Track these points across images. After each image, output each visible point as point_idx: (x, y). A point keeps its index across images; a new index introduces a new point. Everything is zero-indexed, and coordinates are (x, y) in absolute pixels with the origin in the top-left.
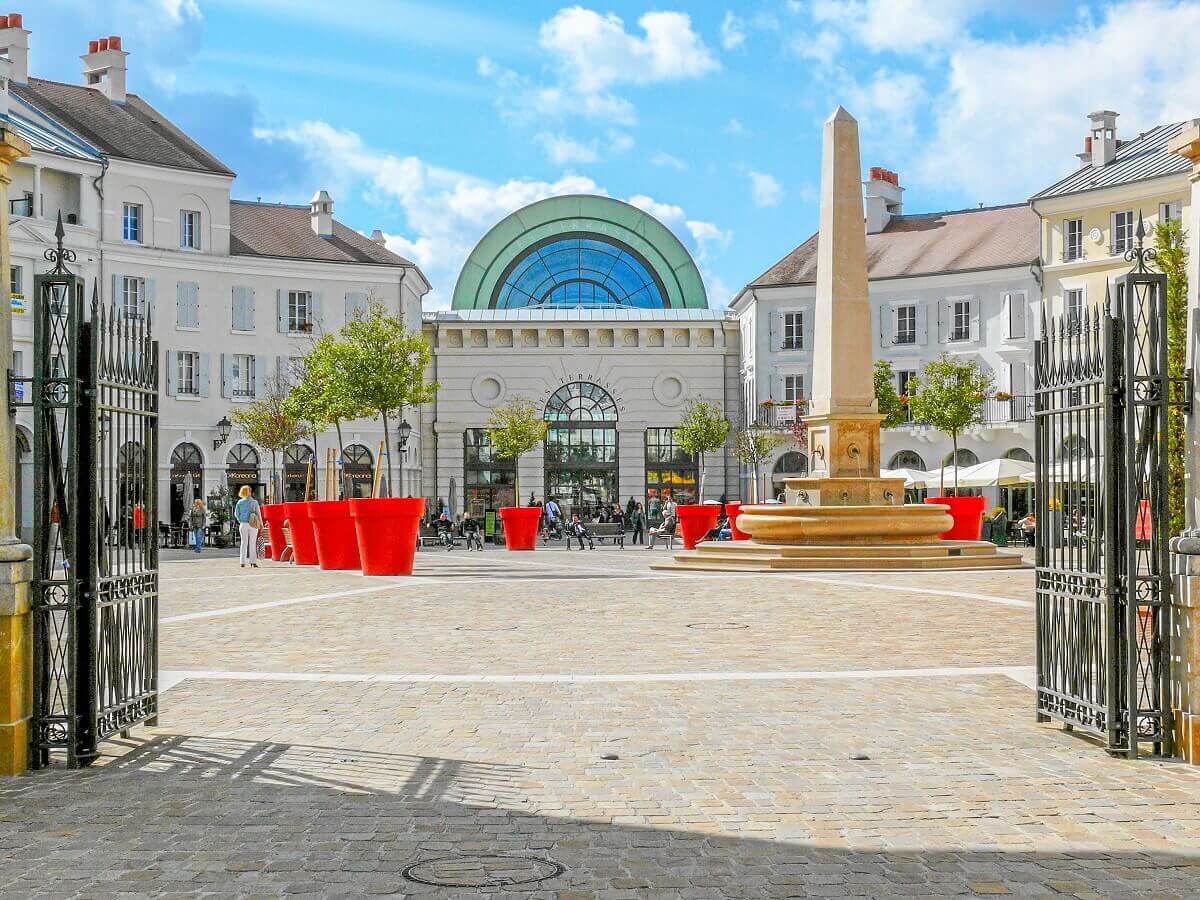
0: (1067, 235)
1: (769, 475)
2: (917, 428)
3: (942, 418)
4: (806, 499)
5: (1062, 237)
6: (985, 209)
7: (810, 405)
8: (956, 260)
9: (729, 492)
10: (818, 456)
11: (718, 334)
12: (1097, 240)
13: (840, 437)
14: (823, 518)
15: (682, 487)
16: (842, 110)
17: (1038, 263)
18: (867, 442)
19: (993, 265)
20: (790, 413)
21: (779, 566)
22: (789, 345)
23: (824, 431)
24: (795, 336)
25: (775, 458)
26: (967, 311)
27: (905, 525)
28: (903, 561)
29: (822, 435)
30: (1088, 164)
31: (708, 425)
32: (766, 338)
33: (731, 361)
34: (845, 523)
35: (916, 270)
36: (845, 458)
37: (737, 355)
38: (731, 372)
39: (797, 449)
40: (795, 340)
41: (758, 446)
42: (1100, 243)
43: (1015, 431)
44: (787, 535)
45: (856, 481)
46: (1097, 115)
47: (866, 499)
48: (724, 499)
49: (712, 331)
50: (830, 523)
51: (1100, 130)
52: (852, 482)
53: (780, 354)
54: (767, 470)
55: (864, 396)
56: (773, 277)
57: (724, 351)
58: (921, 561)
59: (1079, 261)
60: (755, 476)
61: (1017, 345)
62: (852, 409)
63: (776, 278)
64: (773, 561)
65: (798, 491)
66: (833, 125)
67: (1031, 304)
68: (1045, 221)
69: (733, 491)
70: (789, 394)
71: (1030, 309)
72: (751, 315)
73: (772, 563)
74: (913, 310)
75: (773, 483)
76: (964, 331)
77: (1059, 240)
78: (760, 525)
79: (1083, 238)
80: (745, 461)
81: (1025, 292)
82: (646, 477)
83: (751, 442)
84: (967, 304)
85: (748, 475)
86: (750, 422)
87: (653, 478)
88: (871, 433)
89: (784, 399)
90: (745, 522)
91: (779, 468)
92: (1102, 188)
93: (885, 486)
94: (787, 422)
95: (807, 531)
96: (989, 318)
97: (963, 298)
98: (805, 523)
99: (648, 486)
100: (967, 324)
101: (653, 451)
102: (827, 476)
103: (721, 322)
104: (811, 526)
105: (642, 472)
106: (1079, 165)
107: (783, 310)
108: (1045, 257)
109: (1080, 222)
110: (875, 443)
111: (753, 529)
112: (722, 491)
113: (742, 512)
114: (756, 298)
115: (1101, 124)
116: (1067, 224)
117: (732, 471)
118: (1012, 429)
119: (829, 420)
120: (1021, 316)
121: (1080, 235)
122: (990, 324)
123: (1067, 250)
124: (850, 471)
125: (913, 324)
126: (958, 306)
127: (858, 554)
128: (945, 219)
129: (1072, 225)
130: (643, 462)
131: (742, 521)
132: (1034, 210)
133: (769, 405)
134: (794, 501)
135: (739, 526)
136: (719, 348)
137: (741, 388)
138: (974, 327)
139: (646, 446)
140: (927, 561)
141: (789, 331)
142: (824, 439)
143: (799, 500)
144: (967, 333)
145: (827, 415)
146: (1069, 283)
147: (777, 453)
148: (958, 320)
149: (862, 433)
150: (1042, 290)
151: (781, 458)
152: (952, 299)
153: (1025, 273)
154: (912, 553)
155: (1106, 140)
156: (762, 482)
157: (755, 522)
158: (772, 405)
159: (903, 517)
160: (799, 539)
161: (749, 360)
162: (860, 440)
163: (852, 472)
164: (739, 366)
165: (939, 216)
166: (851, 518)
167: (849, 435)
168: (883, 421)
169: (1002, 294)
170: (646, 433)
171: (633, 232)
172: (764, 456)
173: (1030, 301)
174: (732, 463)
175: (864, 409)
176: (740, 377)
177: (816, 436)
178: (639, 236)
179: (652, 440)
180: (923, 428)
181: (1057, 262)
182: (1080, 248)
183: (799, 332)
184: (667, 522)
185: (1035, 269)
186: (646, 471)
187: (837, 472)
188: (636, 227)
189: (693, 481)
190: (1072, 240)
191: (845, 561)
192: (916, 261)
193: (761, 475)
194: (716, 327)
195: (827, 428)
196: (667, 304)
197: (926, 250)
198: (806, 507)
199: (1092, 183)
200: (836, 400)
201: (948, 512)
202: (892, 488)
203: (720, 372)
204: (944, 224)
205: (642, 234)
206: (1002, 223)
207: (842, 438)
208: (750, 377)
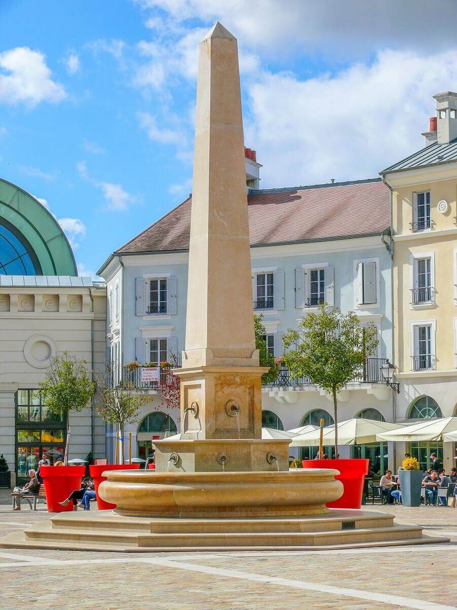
0: (416, 206)
1: (134, 434)
2: (275, 389)
3: (322, 373)
4: (178, 463)
5: (411, 208)
6: (337, 184)
7: (183, 355)
8: (312, 230)
9: (96, 451)
10: (191, 415)
11: (87, 300)
12: (443, 212)
13: (216, 392)
14: (199, 486)
15: (52, 445)
16: (219, 24)
17: (389, 232)
18: (247, 399)
19: (347, 234)
20: (155, 375)
21: (149, 545)
22: (153, 309)
23: (199, 386)
24: (159, 302)
25: (141, 417)
26: (322, 278)
27: (292, 494)
28: (293, 537)
29: (198, 390)
30: (432, 142)
31: (74, 384)
32: (131, 302)
33: (98, 326)
34: (223, 492)
35: (275, 239)
36: (223, 416)
37: (103, 320)
38: (99, 337)
39: (164, 409)
40: (159, 305)
41: (123, 405)
42: (447, 214)
43: (369, 393)
44: (157, 506)
45: (235, 444)
46: (442, 96)
47: (248, 465)
48: (91, 459)
49: (81, 297)
50: (207, 492)
51: (444, 110)
52: (231, 444)
53: (144, 318)
54: (131, 429)
55: (244, 346)
56: (139, 244)
57: (92, 316)
58: (313, 537)
59: (427, 231)
60: (120, 435)
61: (369, 310)
62: (231, 360)
63: (142, 246)
64: (140, 538)
65: (169, 455)
66: (209, 41)
67: (383, 272)
68: (395, 194)
69: (99, 449)
70: (153, 357)
71: (382, 277)
72: (117, 281)
73: (141, 541)
74: (271, 277)
75: (138, 442)
76: (319, 297)
77: (408, 211)
78: (126, 494)
79: (432, 210)
80: (110, 420)
81: (377, 260)
82: (16, 436)
83: (117, 401)
84: (322, 272)
85: (114, 434)
86: (116, 384)
87: (23, 437)
88: (252, 388)
89: (148, 361)
90: (109, 490)
91: (143, 427)
92: (449, 162)
93: (267, 448)
94: (152, 383)
95: (180, 500)
96: (343, 285)
97: (318, 266)
98: (178, 492)
99: (18, 445)
100: (322, 289)
101: (23, 411)
102: (202, 437)
103: (89, 288)
104: (183, 494)
105: (12, 431)
106: (424, 143)
107: (148, 276)
108: (395, 228)
109: (428, 194)
110: (256, 399)
111: (117, 499)
112: (88, 450)
113: (105, 479)
114: (122, 264)
115: (445, 105)
116: (416, 196)
117: (98, 431)
118: (366, 390)
119: (204, 373)
120: (373, 283)
121: (428, 207)
122: (344, 291)
123: (416, 221)
124: (228, 431)
125: (271, 290)
126: (314, 274)
127: (241, 528)
128: (299, 193)
129: (421, 198)
130: (12, 422)
131: (105, 489)
132: (386, 183)
133: (134, 367)
134: (164, 466)
135: (102, 494)
136: (87, 313)
137: (108, 351)
138: (329, 293)
139: (17, 406)
140: (318, 537)
141: (153, 296)
142: (199, 395)
143: (170, 464)
144: (322, 299)
145: (202, 368)
146: (419, 252)
147: (142, 413)
148: (314, 288)
149: (242, 388)
150: (392, 259)
151: (145, 419)
152: (308, 267)
153: (376, 242)
154: (302, 527)
155: (450, 119)
156: (127, 442)
157: (120, 490)
158: (137, 367)
159: (289, 485)
160: (171, 510)
161: (116, 324)
162: (241, 396)
163: (229, 432)
164: (106, 330)
165: (295, 190)
166: (231, 486)
167: (227, 390)
168: (265, 374)
169: (355, 262)
170: (16, 394)
171: (8, 206)
172: (129, 415)
173: (382, 269)
174: (100, 422)
175: (245, 361)
176: (107, 340)
177: (190, 391)
178: (13, 209)
179: (22, 400)
180: (281, 388)
181: (406, 232)
182: (428, 219)
183: (163, 297)
184: (31, 483)
185: (386, 238)
186: (17, 430)
187: (215, 432)
188: (11, 201)
189: (62, 440)
190: (421, 211)
191: (224, 538)
192: (273, 231)
193: (127, 434)
194: (84, 292)
195: (202, 382)
196: (39, 271)
197: (283, 222)
198: (179, 473)
199: (439, 158)
200: (212, 350)
201: (337, 477)
202: (276, 450)
203: (88, 336)
204: (299, 197)
205: (16, 208)
206: (353, 197)
207: (220, 393)
208: (116, 340)
